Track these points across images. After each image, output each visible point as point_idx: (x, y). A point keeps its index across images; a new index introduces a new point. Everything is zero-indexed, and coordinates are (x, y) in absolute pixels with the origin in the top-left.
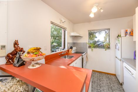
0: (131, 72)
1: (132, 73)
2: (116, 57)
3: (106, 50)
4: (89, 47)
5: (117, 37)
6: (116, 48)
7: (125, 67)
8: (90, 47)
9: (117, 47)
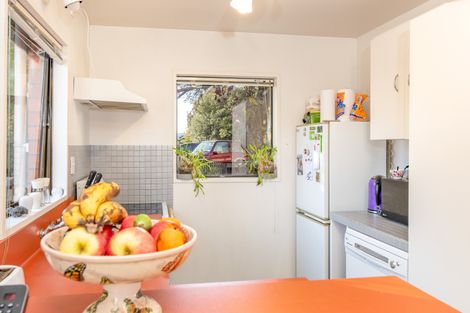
0: (385, 260)
1: (391, 263)
2: (301, 213)
3: (259, 183)
4: (181, 172)
5: (304, 121)
6: (300, 171)
7: (358, 246)
8: (183, 171)
9: (306, 168)
